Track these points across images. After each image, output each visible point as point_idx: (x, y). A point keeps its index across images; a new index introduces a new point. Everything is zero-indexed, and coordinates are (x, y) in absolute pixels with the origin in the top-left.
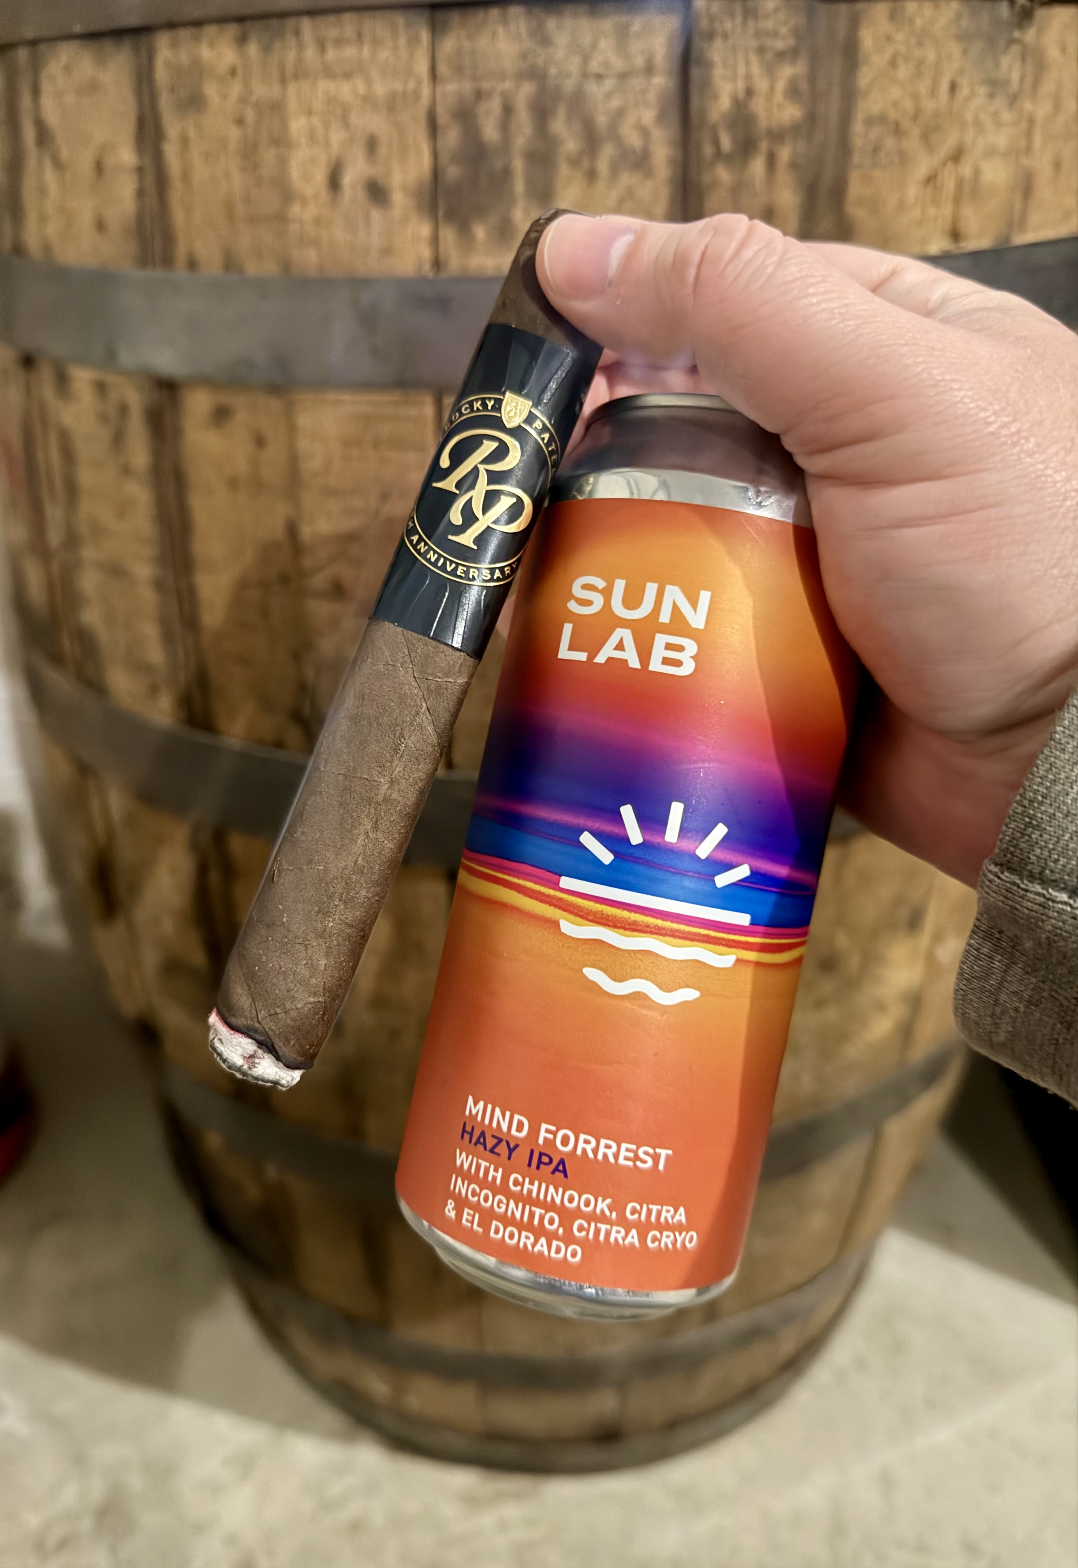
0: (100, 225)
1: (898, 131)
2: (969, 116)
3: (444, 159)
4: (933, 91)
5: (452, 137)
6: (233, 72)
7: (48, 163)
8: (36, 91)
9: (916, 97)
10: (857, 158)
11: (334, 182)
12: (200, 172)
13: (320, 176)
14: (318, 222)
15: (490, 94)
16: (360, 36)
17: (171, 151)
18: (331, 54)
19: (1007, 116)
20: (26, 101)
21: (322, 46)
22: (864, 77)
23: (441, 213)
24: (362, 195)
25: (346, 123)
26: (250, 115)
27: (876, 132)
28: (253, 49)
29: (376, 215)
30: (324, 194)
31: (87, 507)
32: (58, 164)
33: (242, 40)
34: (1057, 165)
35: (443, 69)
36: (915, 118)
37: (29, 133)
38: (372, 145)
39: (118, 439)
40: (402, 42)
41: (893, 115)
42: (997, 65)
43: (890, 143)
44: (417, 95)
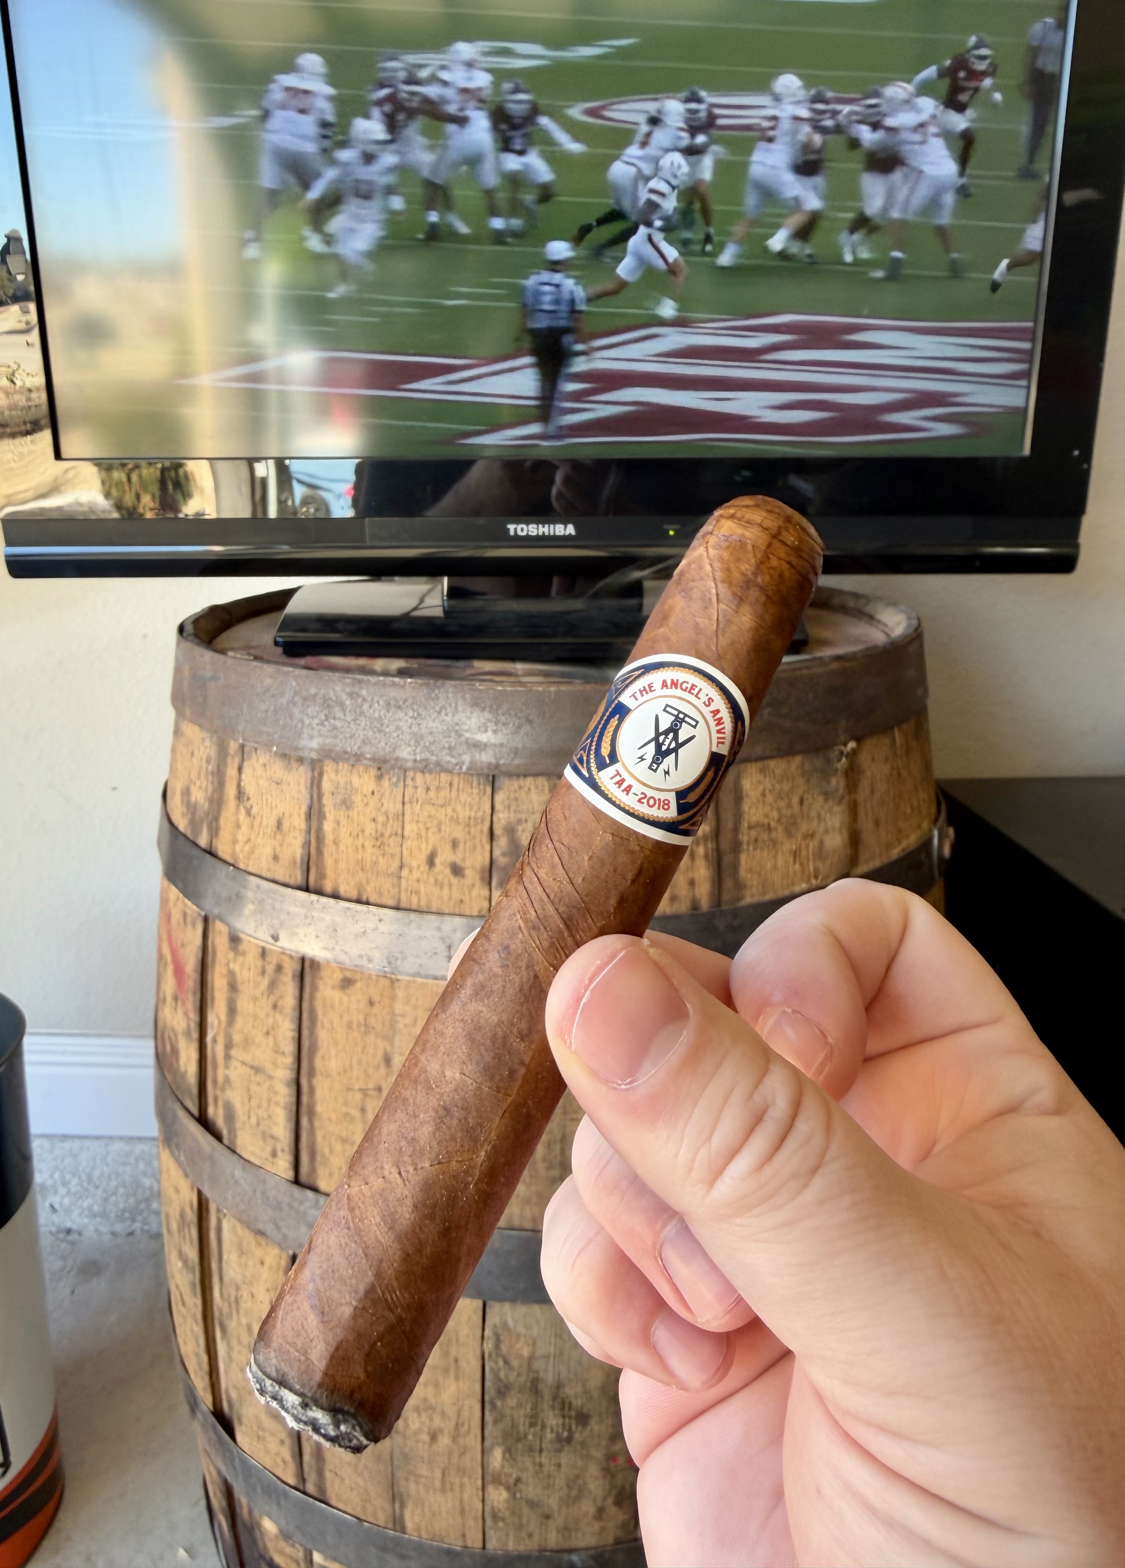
0: (276, 858)
1: (769, 828)
2: (813, 813)
3: (497, 853)
4: (789, 806)
5: (502, 843)
6: (373, 793)
7: (243, 811)
8: (240, 769)
9: (779, 810)
10: (745, 847)
11: (431, 862)
12: (346, 840)
13: (423, 857)
14: (418, 881)
15: (526, 821)
16: (451, 785)
17: (328, 826)
18: (432, 794)
19: (837, 809)
20: (231, 772)
21: (428, 789)
22: (746, 807)
23: (494, 883)
24: (448, 871)
25: (440, 830)
26: (381, 819)
27: (753, 833)
28: (386, 783)
29: (455, 881)
30: (424, 867)
31: (239, 1022)
32: (248, 813)
33: (379, 778)
34: (877, 823)
35: (498, 806)
36: (779, 820)
37: (231, 791)
38: (455, 844)
39: (273, 985)
40: (475, 791)
41: (766, 821)
42: (828, 782)
43: (765, 836)
44: (482, 821)
